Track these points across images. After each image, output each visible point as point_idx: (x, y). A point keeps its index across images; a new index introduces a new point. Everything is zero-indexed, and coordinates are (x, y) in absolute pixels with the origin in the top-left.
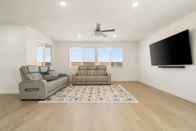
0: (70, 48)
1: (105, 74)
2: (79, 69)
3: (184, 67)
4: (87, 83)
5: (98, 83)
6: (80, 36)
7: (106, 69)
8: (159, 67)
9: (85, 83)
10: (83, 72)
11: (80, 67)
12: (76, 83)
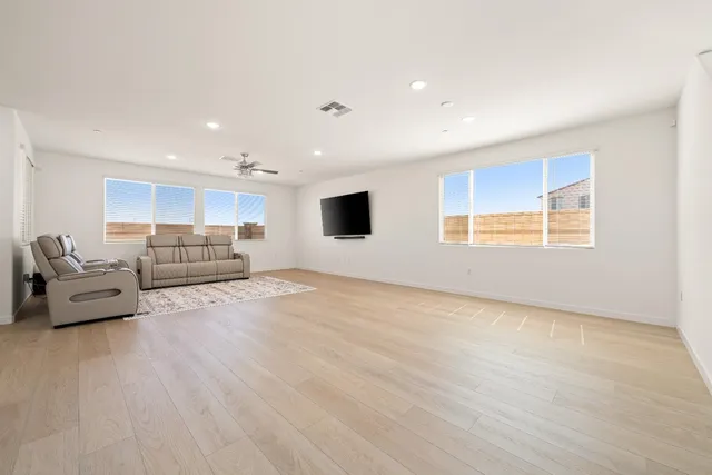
0: (106, 179)
2: (150, 246)
5: (220, 277)
6: (172, 157)
7: (230, 244)
8: (336, 238)
9: (184, 281)
10: (166, 253)
11: (149, 238)
12: (156, 283)
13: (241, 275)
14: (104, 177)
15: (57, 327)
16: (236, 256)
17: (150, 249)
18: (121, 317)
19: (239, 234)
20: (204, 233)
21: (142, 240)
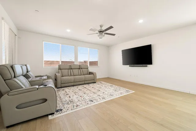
0: (44, 42)
1: (88, 73)
2: (60, 69)
3: (147, 66)
4: (75, 83)
5: (86, 82)
6: (68, 31)
7: (88, 68)
8: (129, 66)
9: (73, 84)
10: (65, 72)
11: (59, 66)
12: (62, 85)
13: (93, 81)
14: (43, 41)
15: (8, 127)
16: (90, 73)
17: (60, 70)
18: (47, 115)
19: (90, 64)
20: (78, 64)
21: (57, 67)
